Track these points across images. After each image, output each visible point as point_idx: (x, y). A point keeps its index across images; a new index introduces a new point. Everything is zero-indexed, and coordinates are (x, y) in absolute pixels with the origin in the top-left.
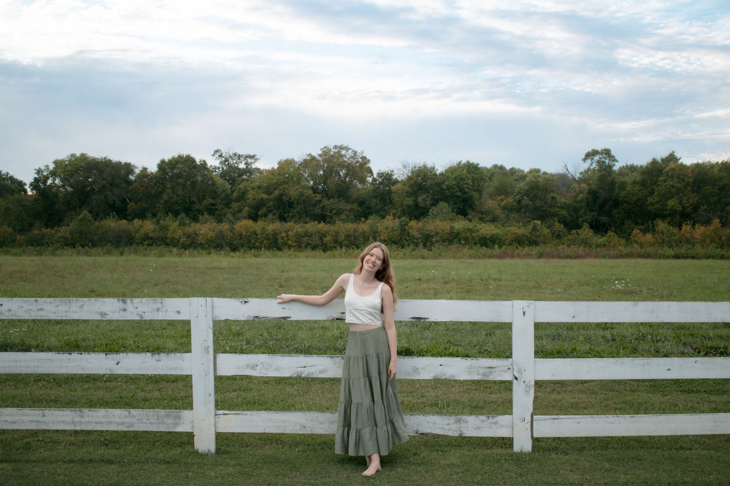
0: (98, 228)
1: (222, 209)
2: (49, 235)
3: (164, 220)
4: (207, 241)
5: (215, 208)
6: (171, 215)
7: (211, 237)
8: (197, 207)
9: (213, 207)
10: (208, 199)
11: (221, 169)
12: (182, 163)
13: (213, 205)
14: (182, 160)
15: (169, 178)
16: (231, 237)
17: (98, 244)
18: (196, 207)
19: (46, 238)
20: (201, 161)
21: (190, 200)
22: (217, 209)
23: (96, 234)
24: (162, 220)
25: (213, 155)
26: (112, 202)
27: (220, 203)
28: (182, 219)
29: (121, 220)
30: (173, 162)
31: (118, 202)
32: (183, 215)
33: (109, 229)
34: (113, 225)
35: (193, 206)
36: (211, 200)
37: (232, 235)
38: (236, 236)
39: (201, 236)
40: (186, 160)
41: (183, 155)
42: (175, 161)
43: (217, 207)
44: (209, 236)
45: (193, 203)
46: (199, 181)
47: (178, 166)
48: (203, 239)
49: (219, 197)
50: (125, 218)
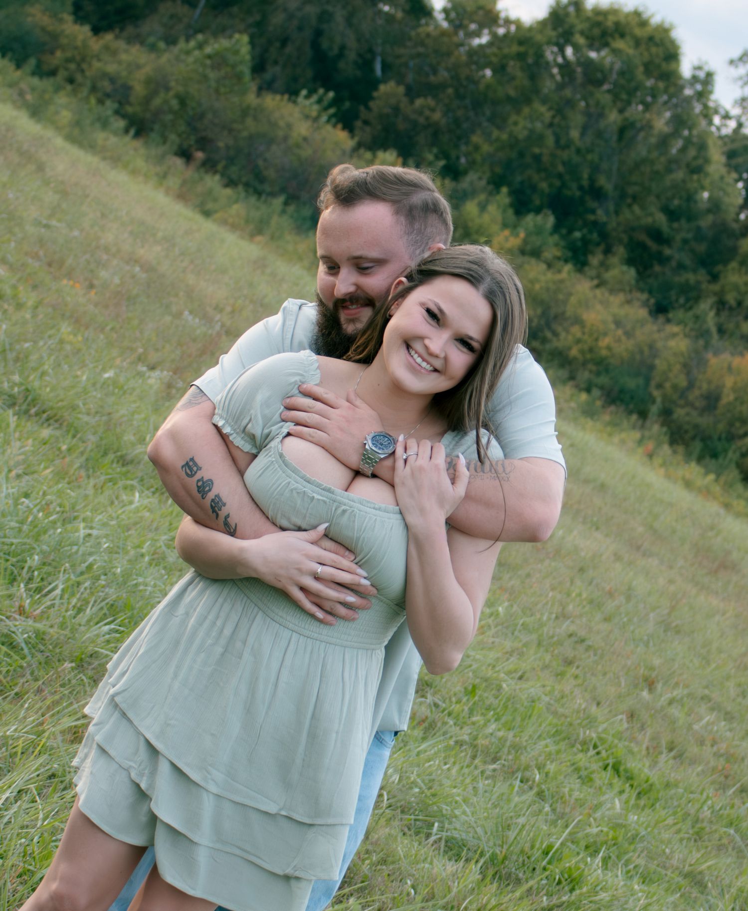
0: (245, 112)
1: (681, 267)
2: (76, 48)
3: (483, 207)
4: (588, 356)
5: (660, 253)
6: (507, 200)
7: (609, 348)
8: (601, 215)
9: (650, 243)
10: (653, 209)
11: (732, 124)
12: (637, 42)
13: (657, 235)
14: (638, 32)
15: (560, 67)
16: (675, 387)
17: (220, 167)
18: (600, 212)
19: (59, 53)
20: (699, 68)
21: (592, 180)
22: (663, 260)
23: (231, 131)
24: (476, 201)
25: (732, 62)
26: (336, 51)
27: (685, 241)
28: (539, 231)
29: (335, 126)
30: (610, 23)
31: (352, 56)
32: (549, 220)
33: (281, 133)
34: (302, 129)
35: (591, 204)
36: (661, 219)
37: (683, 382)
38: (697, 392)
39: (576, 330)
40: (651, 39)
41: (652, 16)
42: (617, 24)
43: (667, 252)
44: (604, 342)
45: (597, 193)
46: (656, 132)
47: (619, 44)
48: (578, 341)
49: (690, 219)
50: (347, 121)
